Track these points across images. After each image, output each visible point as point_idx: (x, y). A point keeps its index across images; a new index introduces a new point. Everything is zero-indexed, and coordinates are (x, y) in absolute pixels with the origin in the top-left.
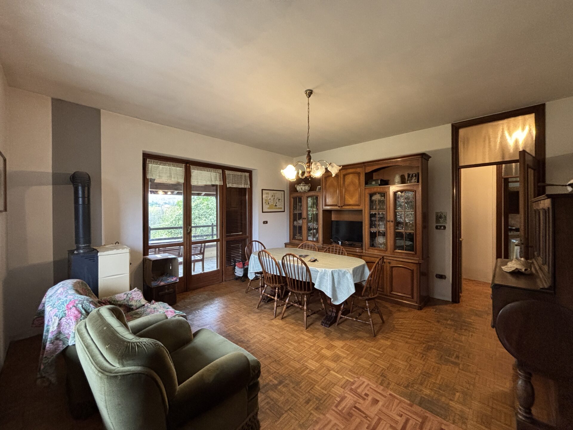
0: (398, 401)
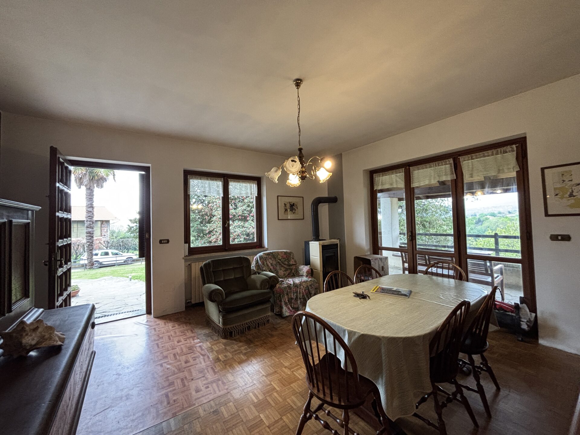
0: (185, 407)
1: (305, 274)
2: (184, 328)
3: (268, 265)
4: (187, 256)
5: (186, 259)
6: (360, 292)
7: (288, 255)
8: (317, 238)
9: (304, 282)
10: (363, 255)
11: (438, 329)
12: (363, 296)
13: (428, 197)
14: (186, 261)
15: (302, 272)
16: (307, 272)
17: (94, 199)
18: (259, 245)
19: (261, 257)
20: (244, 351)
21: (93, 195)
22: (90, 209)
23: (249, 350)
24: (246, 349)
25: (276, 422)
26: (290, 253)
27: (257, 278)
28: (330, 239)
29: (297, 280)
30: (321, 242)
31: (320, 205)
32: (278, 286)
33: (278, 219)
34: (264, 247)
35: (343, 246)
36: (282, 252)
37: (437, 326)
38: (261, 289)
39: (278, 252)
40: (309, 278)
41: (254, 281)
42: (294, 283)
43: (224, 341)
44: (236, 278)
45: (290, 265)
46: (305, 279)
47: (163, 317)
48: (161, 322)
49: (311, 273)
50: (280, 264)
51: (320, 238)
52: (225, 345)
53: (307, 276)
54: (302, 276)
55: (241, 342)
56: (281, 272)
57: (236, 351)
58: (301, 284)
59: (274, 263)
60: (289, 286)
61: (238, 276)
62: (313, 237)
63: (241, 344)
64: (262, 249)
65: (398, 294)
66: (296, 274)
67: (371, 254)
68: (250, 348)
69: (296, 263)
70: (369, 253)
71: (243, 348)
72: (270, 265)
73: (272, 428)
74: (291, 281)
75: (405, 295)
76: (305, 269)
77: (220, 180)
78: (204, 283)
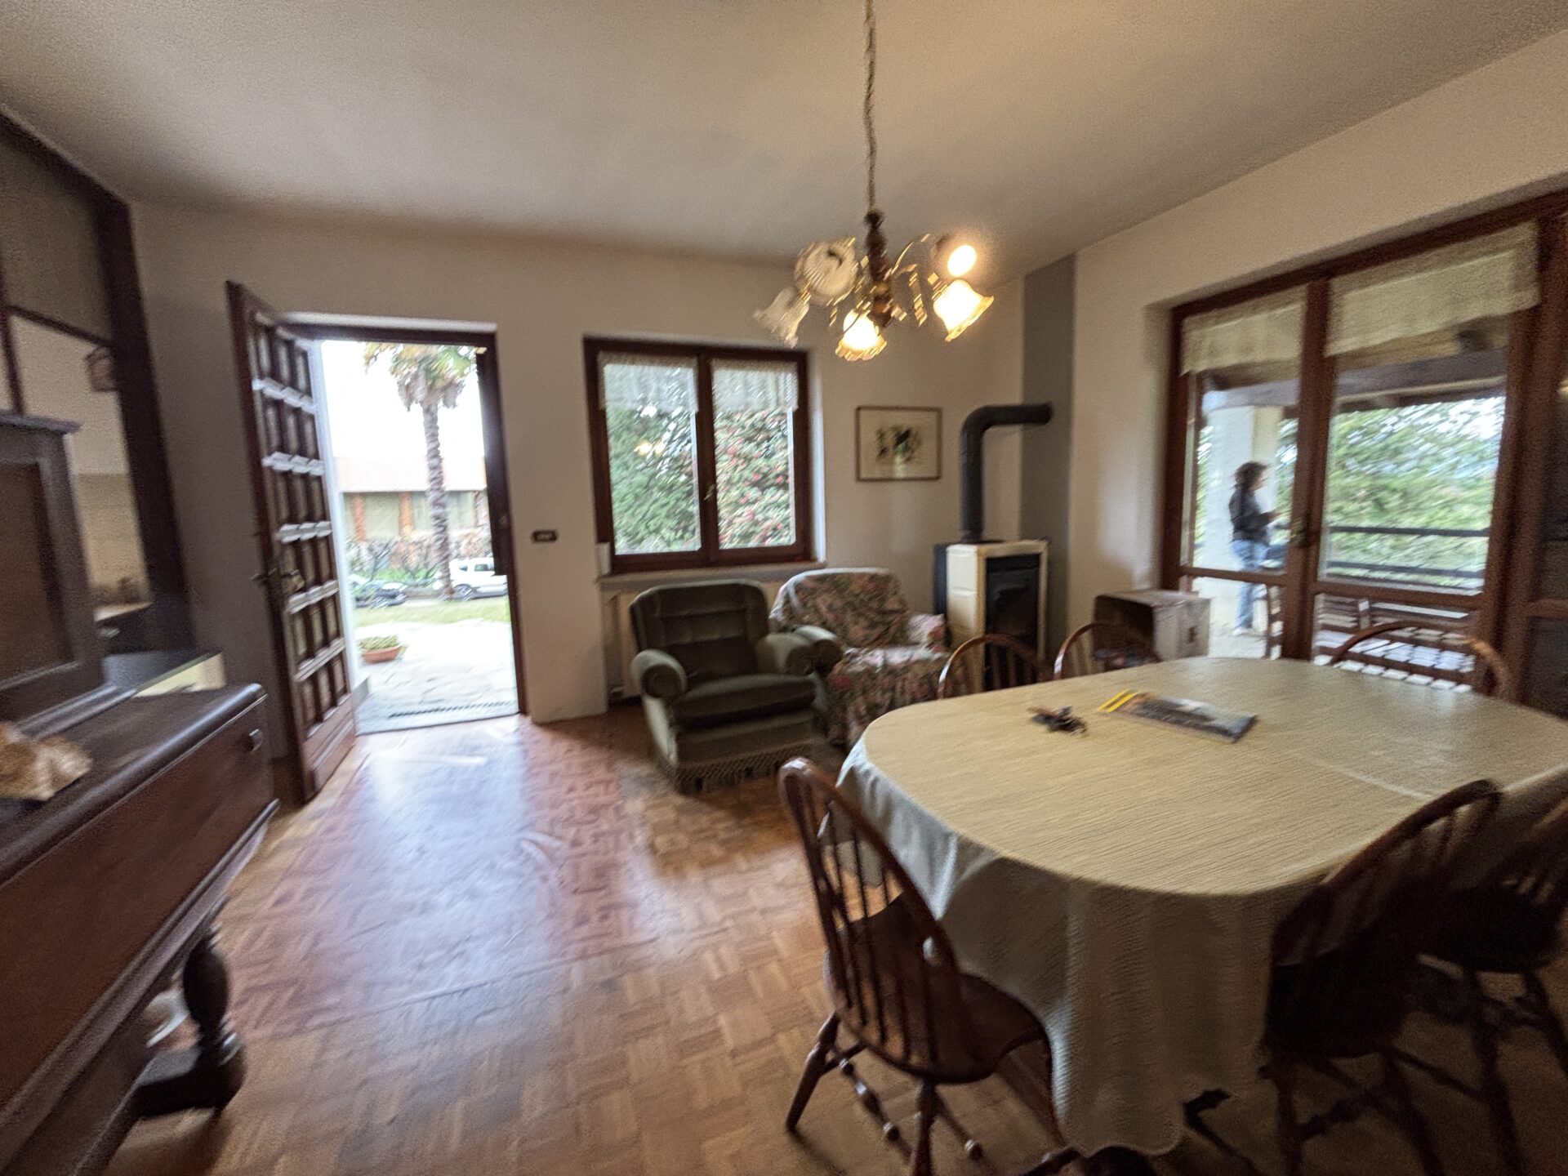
1: (925, 639)
2: (594, 755)
3: (817, 610)
4: (605, 576)
5: (603, 583)
6: (1056, 708)
7: (879, 585)
8: (974, 533)
9: (917, 662)
10: (1125, 593)
11: (1323, 876)
12: (1063, 723)
13: (1404, 401)
14: (604, 588)
15: (918, 632)
16: (933, 634)
17: (440, 438)
18: (802, 551)
19: (798, 588)
20: (723, 835)
21: (437, 428)
22: (435, 462)
23: (738, 833)
24: (728, 829)
25: (758, 1044)
26: (887, 579)
27: (780, 643)
28: (1023, 537)
29: (897, 657)
30: (985, 548)
31: (992, 432)
32: (838, 667)
33: (859, 479)
34: (815, 560)
35: (1059, 563)
36: (862, 575)
37: (1324, 866)
38: (788, 673)
39: (850, 575)
40: (936, 651)
41: (771, 649)
42: (885, 665)
43: (679, 800)
44: (725, 642)
45: (884, 613)
46: (922, 653)
47: (553, 725)
48: (543, 737)
49: (946, 637)
50: (856, 608)
51: (987, 534)
52: (680, 810)
53: (930, 646)
54: (916, 644)
55: (721, 807)
56: (857, 631)
57: (701, 831)
58: (907, 666)
59: (838, 603)
60: (870, 672)
61: (731, 634)
62: (962, 534)
63: (720, 814)
64: (808, 565)
65: (1196, 727)
66: (898, 637)
67: (1151, 589)
68: (740, 827)
69: (905, 605)
70: (1146, 586)
71: (721, 826)
72: (824, 609)
73: (738, 1060)
74: (877, 658)
75: (1224, 732)
76: (926, 625)
77: (689, 366)
78: (640, 650)
